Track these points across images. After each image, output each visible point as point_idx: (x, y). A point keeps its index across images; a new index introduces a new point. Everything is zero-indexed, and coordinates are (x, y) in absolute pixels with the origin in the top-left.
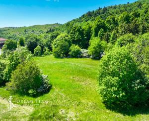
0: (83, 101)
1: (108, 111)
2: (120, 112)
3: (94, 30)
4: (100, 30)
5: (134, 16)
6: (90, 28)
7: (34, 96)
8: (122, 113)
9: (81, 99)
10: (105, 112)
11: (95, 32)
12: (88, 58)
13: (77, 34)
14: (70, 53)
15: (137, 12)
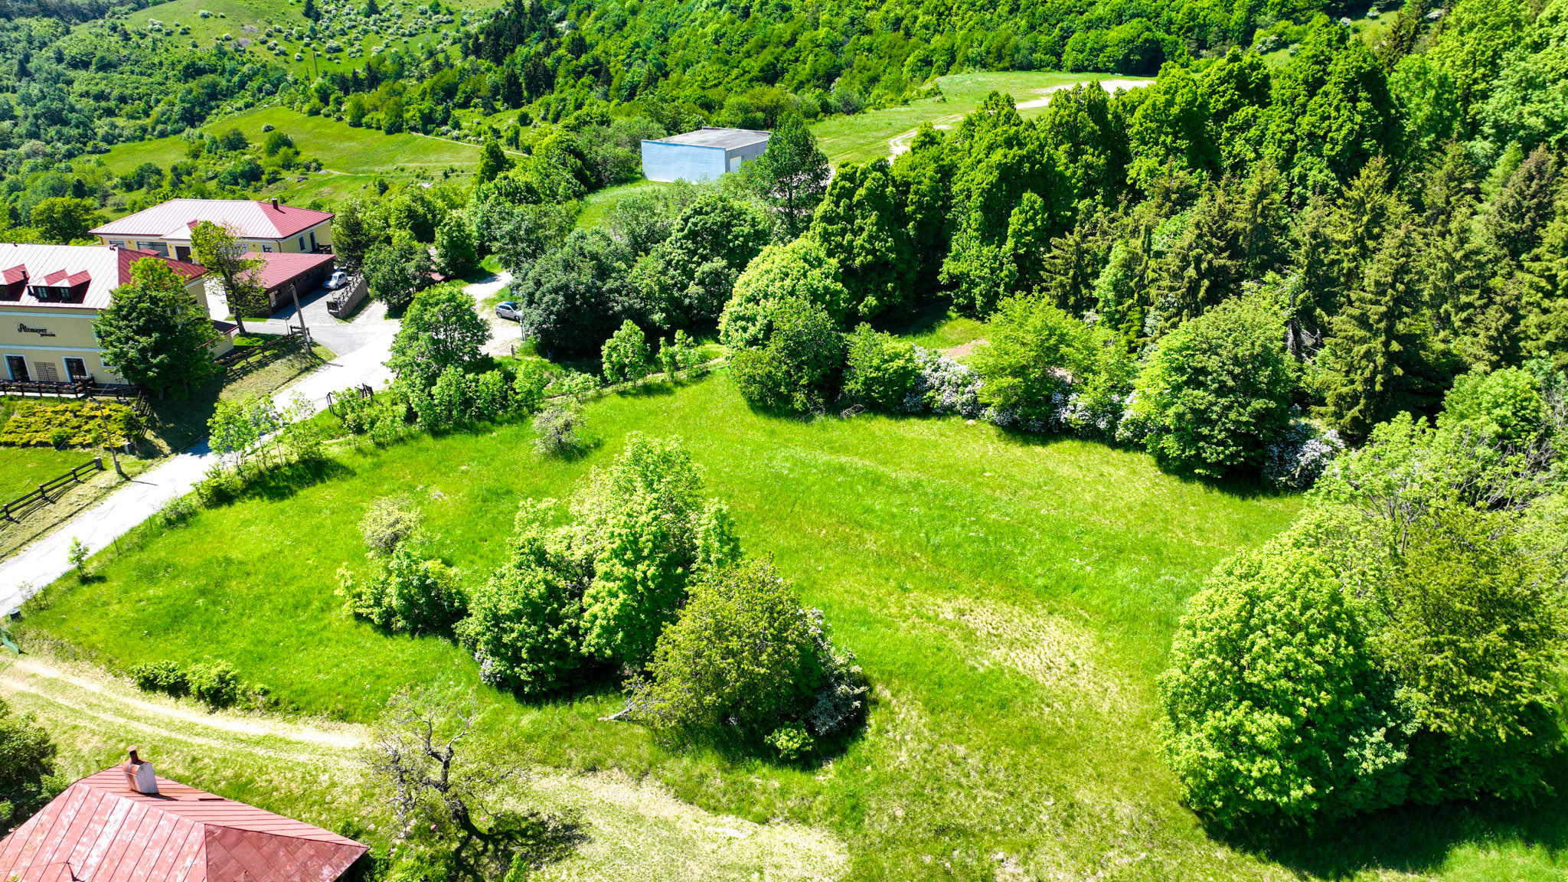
0: (1084, 796)
1: (1222, 853)
2: (1275, 856)
3: (976, 200)
4: (1015, 199)
5: (1230, 92)
6: (946, 173)
7: (806, 761)
8: (1286, 863)
9: (1070, 780)
10: (1209, 859)
11: (985, 208)
12: (971, 415)
13: (870, 221)
14: (851, 386)
15: (1255, 67)
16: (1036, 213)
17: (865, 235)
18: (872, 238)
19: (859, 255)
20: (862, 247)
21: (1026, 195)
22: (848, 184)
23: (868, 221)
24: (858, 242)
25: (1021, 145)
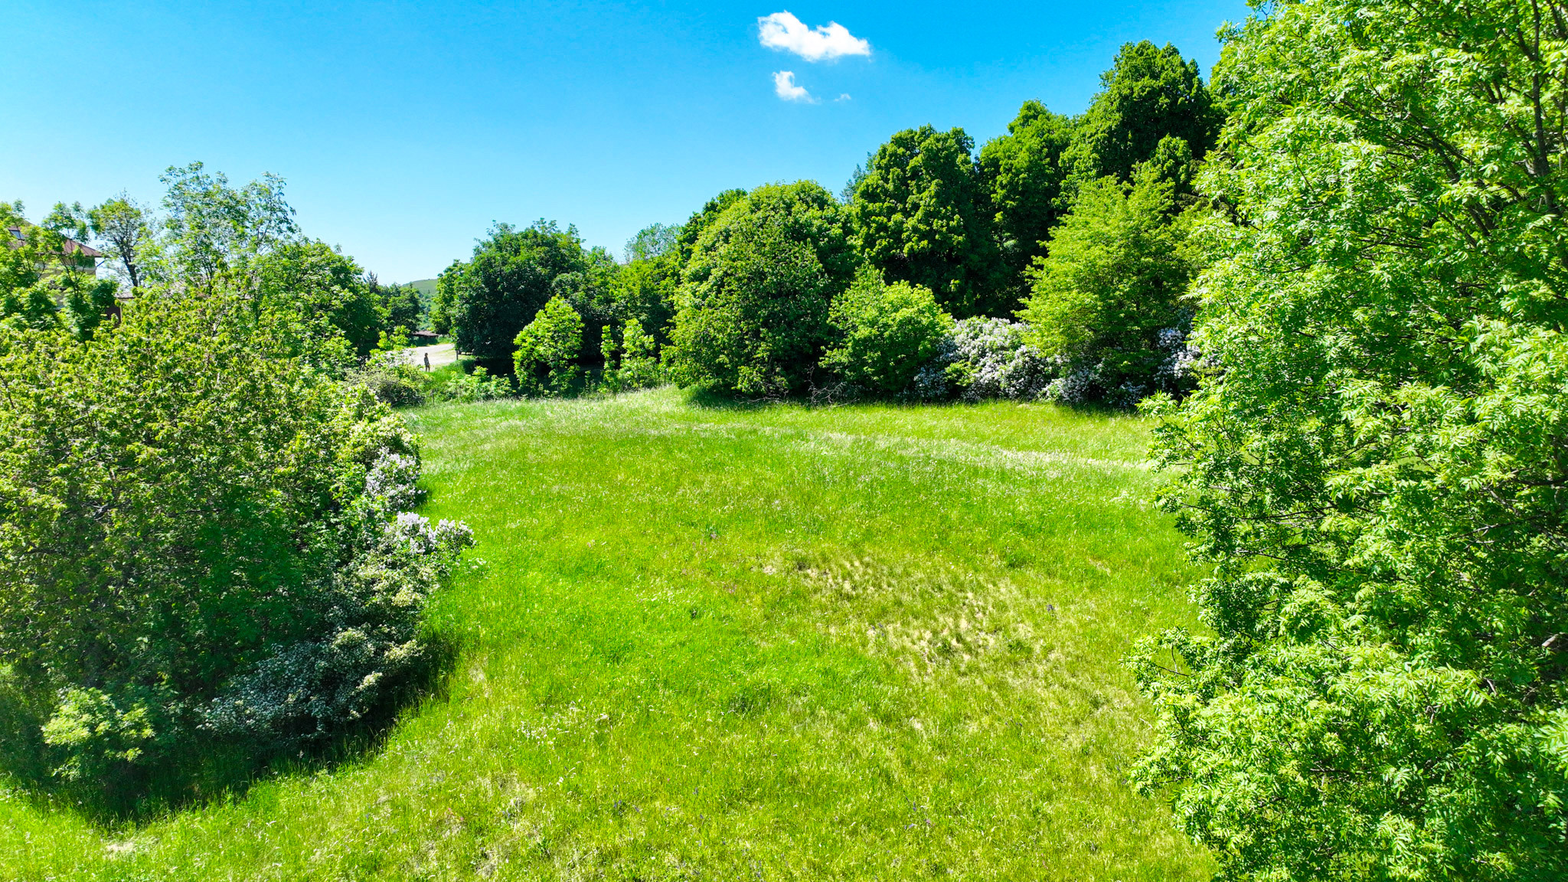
12: (1023, 396)
14: (836, 357)
16: (1178, 163)
17: (920, 214)
18: (929, 216)
19: (909, 239)
20: (915, 230)
21: (1162, 142)
22: (901, 150)
23: (925, 194)
24: (911, 222)
25: (1155, 76)
